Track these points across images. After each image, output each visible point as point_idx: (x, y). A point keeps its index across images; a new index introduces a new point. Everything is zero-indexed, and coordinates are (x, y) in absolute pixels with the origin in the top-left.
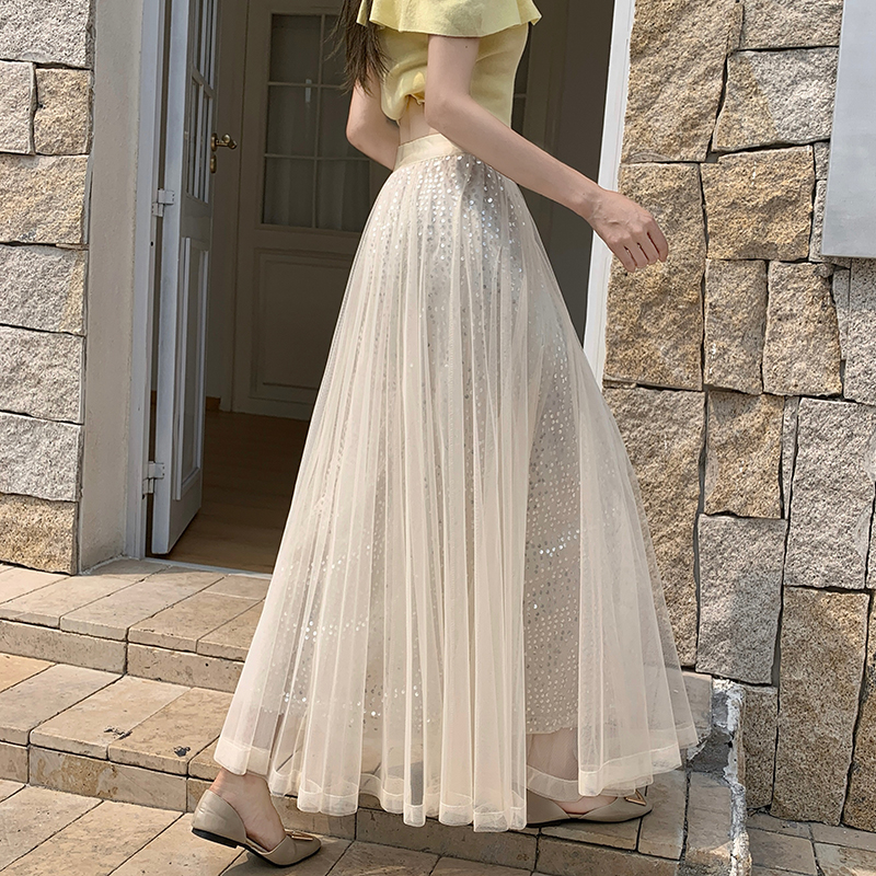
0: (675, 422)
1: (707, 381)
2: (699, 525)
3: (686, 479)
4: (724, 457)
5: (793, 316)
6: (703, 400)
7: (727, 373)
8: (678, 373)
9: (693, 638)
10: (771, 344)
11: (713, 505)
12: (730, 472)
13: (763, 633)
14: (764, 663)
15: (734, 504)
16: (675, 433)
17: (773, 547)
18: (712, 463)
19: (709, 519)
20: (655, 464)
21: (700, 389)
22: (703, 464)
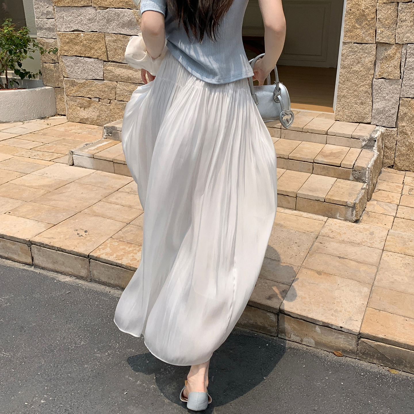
0: (366, 53)
1: (377, 41)
2: (373, 82)
3: (369, 69)
4: (382, 62)
5: (406, 20)
6: (375, 46)
7: (383, 38)
8: (368, 39)
9: (370, 114)
10: (399, 29)
11: (378, 76)
12: (384, 66)
13: (393, 111)
14: (393, 121)
15: (385, 75)
16: (366, 56)
17: (397, 87)
18: (378, 64)
19: (377, 80)
20: (359, 65)
21: (375, 43)
22: (375, 65)
